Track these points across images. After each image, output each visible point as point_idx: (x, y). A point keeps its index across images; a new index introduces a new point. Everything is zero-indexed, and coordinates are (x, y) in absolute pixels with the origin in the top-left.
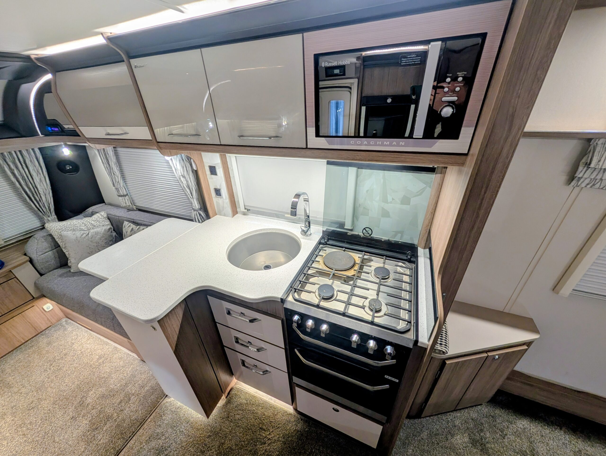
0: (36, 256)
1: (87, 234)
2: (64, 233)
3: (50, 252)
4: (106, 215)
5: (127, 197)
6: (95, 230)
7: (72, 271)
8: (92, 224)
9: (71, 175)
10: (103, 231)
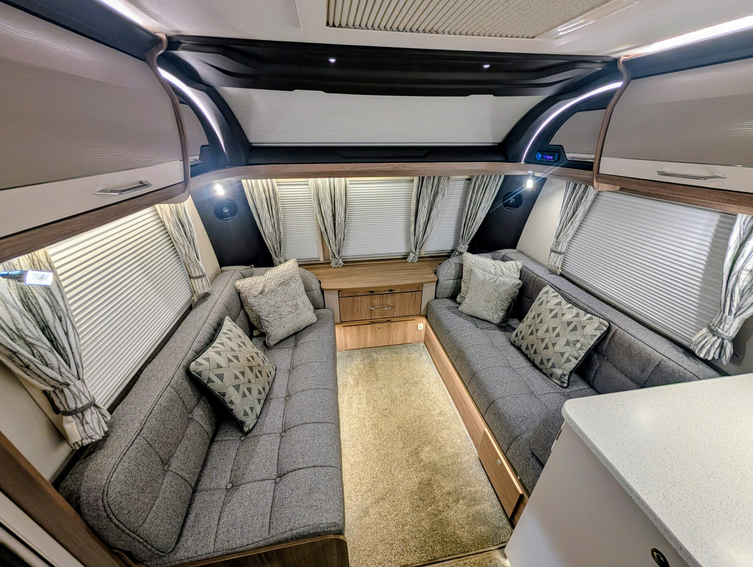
0: (442, 279)
1: (495, 280)
2: (476, 270)
3: (452, 281)
4: (521, 267)
5: (562, 255)
6: (504, 278)
7: (460, 309)
8: (502, 270)
9: (508, 210)
10: (511, 283)
